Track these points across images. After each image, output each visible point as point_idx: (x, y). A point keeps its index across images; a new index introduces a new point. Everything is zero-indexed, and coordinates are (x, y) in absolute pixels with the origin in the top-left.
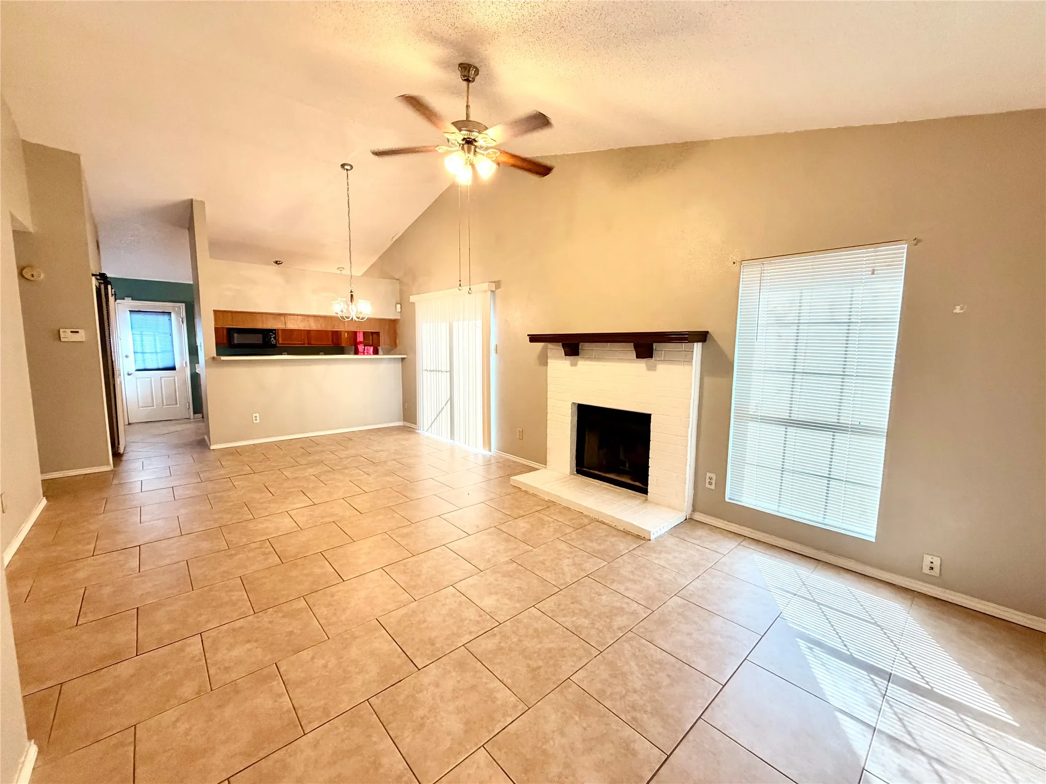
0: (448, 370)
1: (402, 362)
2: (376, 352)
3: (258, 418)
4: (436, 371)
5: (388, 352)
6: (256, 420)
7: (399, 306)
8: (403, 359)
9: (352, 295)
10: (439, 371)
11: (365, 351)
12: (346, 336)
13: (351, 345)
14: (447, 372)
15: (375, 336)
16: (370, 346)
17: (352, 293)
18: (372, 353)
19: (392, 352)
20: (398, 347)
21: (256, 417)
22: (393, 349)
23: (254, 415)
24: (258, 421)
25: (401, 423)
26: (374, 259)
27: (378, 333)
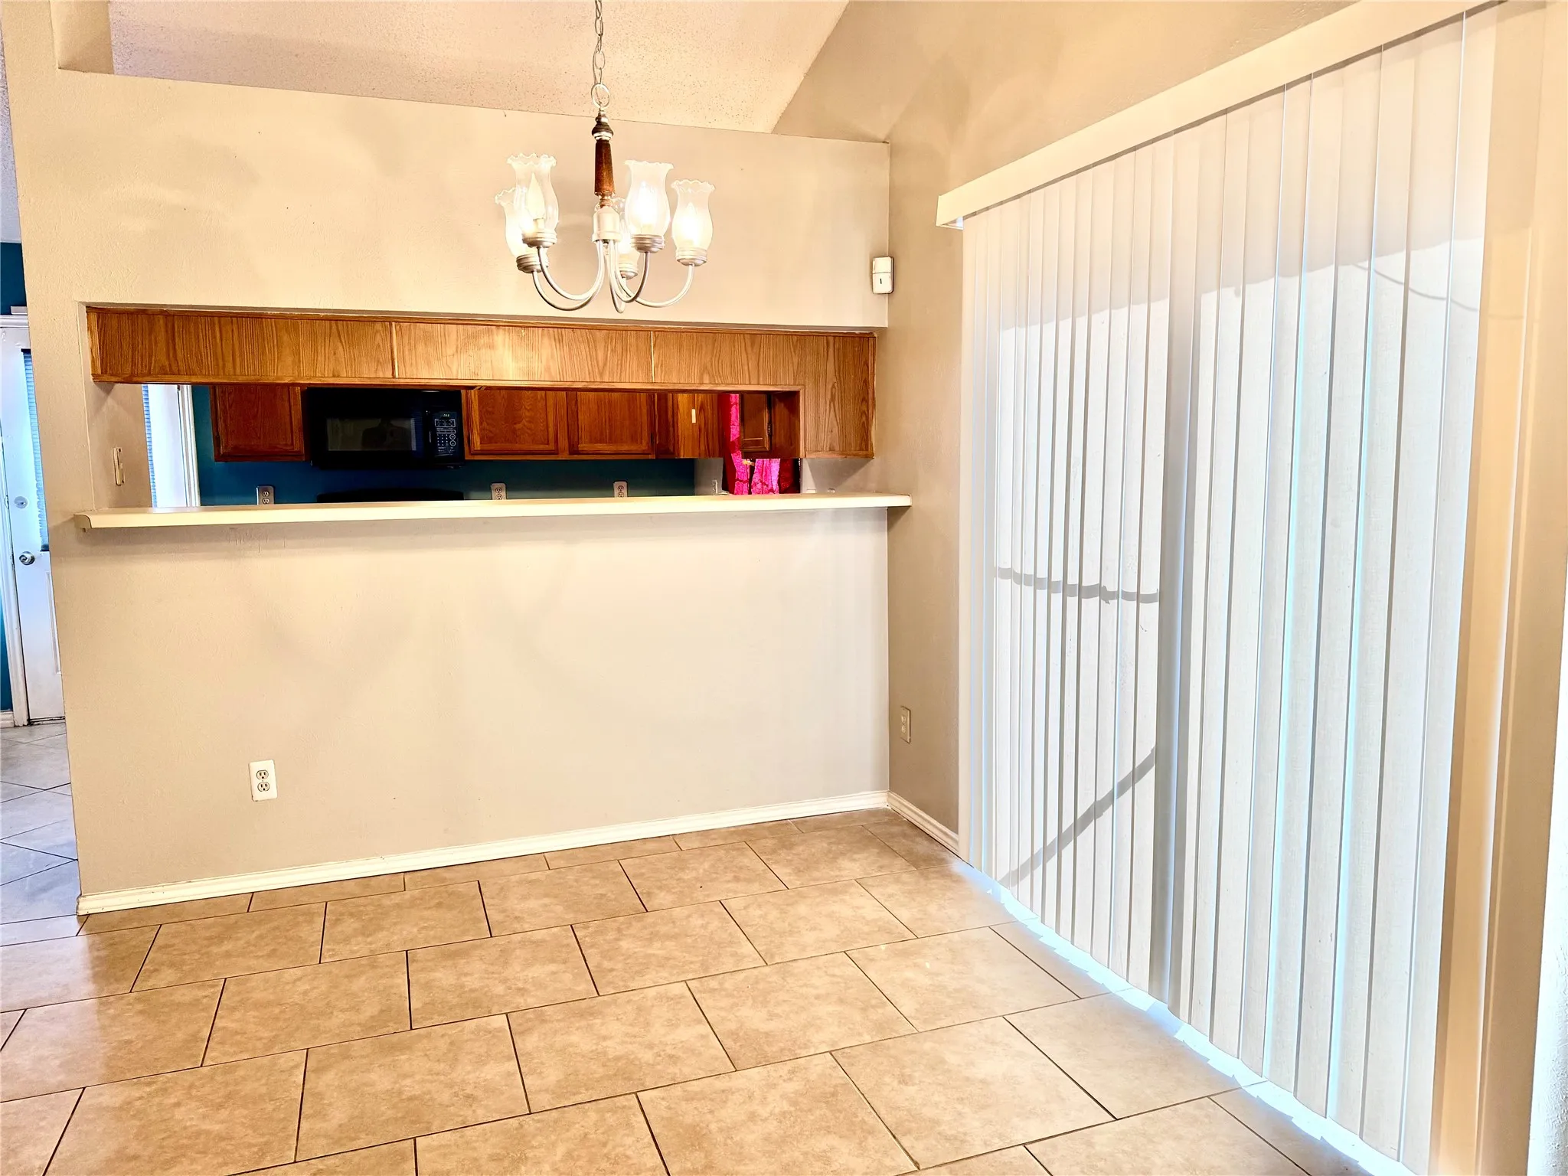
0: (1151, 585)
1: (890, 526)
2: (791, 484)
3: (271, 779)
4: (1066, 589)
5: (835, 481)
6: (264, 787)
7: (883, 265)
8: (894, 514)
9: (602, 149)
10: (1083, 592)
11: (756, 478)
12: (694, 421)
13: (709, 453)
14: (1139, 598)
15: (781, 409)
16: (771, 454)
17: (604, 135)
18: (775, 486)
19: (850, 482)
20: (876, 460)
21: (263, 774)
22: (853, 469)
23: (257, 766)
24: (272, 793)
25: (875, 800)
26: (790, 81)
27: (790, 399)
